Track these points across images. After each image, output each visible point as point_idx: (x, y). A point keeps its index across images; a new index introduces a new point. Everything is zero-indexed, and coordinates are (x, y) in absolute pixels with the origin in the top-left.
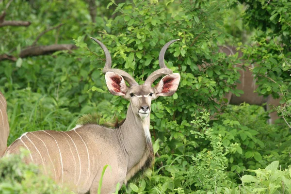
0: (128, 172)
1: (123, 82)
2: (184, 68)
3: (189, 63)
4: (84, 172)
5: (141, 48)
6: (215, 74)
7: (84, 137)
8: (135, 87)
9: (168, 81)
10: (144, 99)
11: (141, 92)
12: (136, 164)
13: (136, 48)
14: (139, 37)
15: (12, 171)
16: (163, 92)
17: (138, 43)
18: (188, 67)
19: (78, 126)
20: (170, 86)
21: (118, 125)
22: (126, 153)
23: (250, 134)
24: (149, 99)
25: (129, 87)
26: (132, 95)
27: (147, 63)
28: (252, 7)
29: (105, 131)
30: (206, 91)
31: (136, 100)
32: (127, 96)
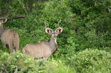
0: (52, 52)
1: (50, 31)
2: (61, 25)
3: (62, 24)
4: (42, 53)
5: (50, 21)
6: (68, 26)
7: (41, 44)
8: (53, 32)
9: (60, 30)
10: (55, 35)
11: (54, 33)
12: (53, 50)
13: (49, 21)
14: (50, 18)
15: (42, 63)
16: (59, 33)
17: (49, 20)
18: (62, 25)
19: (39, 42)
20: (61, 31)
21: (49, 41)
22: (51, 47)
23: (76, 40)
24: (56, 35)
25: (51, 32)
26: (52, 34)
27: (52, 24)
28: (73, 9)
29: (46, 43)
30: (66, 31)
31: (53, 35)
32: (51, 34)
